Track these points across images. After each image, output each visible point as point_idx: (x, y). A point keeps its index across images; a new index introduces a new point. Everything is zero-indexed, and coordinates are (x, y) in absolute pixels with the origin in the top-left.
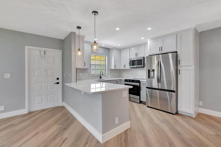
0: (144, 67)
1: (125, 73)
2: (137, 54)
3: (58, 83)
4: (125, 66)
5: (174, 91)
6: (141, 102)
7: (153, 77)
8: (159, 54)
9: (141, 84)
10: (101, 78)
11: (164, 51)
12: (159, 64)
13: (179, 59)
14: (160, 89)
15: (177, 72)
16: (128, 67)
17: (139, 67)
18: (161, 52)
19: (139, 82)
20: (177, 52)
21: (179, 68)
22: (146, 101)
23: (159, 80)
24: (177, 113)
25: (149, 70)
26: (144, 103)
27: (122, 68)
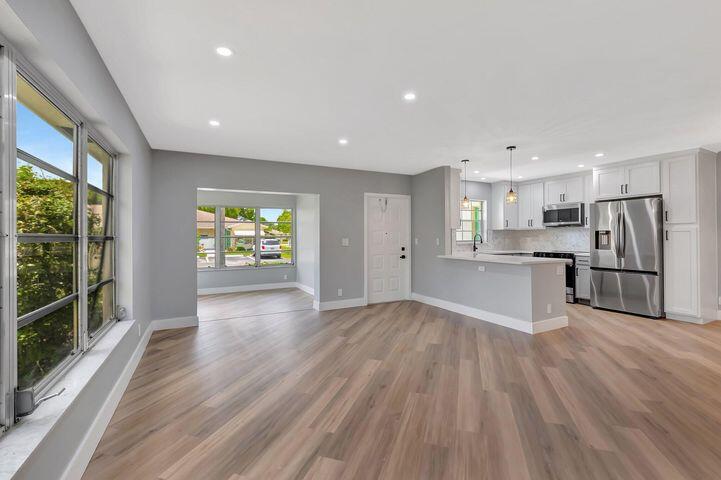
0: (582, 224)
1: (529, 239)
2: (563, 197)
3: (403, 257)
4: (530, 223)
5: (655, 273)
6: (576, 301)
7: (608, 247)
8: (620, 200)
9: (577, 262)
10: (475, 249)
11: (631, 194)
12: (621, 219)
13: (665, 210)
14: (624, 270)
15: (662, 236)
16: (539, 224)
17: (569, 225)
18: (625, 196)
19: (571, 256)
20: (661, 196)
21: (665, 228)
22: (589, 298)
23: (620, 252)
24: (663, 317)
25: (597, 233)
26: (586, 302)
27: (523, 226)
